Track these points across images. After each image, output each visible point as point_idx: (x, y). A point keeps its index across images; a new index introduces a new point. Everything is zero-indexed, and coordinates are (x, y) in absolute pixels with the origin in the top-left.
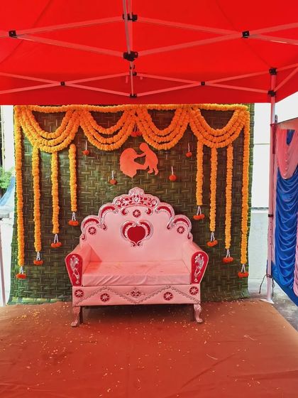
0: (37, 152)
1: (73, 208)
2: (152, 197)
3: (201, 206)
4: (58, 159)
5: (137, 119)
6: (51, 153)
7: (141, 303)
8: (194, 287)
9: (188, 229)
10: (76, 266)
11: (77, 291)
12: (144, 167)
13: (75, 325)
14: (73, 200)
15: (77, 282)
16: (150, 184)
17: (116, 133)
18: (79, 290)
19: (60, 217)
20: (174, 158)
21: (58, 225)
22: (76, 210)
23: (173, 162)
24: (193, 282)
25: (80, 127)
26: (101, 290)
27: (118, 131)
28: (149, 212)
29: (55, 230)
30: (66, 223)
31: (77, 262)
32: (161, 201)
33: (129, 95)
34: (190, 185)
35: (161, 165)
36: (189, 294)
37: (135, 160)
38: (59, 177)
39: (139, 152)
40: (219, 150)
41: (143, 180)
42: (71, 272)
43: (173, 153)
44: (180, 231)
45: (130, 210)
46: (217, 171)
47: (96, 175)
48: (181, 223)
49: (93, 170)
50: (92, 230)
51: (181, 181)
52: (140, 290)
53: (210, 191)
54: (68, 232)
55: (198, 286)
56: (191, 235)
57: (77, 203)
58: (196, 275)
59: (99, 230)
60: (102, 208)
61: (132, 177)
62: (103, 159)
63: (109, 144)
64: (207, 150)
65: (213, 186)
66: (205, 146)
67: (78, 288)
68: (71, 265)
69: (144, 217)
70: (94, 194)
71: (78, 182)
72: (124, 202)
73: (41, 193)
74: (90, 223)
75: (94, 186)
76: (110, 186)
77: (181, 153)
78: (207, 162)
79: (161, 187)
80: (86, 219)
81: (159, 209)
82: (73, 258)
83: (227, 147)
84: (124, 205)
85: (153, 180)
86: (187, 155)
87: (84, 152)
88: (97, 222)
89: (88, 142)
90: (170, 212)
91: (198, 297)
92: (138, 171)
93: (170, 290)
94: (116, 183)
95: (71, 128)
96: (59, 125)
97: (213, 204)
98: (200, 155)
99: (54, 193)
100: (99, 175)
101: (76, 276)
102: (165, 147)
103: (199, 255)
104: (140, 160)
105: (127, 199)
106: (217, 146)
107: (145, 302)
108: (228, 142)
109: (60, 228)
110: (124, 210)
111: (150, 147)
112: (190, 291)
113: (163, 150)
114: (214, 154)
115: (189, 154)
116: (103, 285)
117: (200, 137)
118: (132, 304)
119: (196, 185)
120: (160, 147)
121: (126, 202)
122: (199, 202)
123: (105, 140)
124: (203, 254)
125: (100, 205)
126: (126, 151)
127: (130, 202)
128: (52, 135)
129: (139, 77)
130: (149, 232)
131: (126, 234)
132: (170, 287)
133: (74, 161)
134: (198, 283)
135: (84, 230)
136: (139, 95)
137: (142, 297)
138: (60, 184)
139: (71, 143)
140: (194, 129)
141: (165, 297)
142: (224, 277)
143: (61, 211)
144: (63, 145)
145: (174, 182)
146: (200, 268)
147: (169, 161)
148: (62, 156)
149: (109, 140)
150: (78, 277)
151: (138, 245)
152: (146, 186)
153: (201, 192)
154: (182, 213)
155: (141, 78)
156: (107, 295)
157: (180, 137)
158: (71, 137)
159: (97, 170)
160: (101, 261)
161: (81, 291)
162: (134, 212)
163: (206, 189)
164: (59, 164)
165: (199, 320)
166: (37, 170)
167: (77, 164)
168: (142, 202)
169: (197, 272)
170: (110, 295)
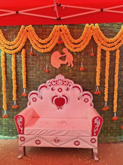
0: (4, 54)
1: (24, 86)
2: (69, 81)
3: (99, 86)
4: (16, 58)
5: (61, 33)
6: (11, 55)
7: (60, 147)
8: (93, 139)
9: (91, 100)
10: (21, 122)
11: (21, 138)
12: (65, 62)
13: (20, 158)
14: (24, 81)
15: (21, 132)
16: (68, 73)
17: (49, 42)
18: (22, 137)
19: (17, 91)
20: (83, 57)
21: (16, 96)
22: (26, 87)
23: (83, 59)
24: (93, 135)
25: (28, 38)
26: (35, 137)
27: (50, 41)
28: (68, 89)
29: (14, 99)
30: (21, 95)
31: (21, 120)
32: (75, 83)
33: (56, 18)
34: (92, 74)
35: (75, 61)
36: (90, 142)
37: (60, 58)
38: (16, 68)
39: (62, 53)
40: (111, 52)
41: (64, 70)
42: (18, 126)
43: (83, 54)
44: (86, 101)
45: (56, 88)
46: (110, 65)
47: (37, 66)
48: (86, 96)
49: (35, 64)
50: (34, 99)
51: (87, 71)
52: (59, 139)
53: (105, 77)
54: (22, 100)
55: (96, 138)
56: (92, 104)
57: (26, 83)
58: (95, 131)
59: (38, 99)
60: (40, 87)
61: (58, 68)
62: (41, 58)
63: (45, 49)
64: (103, 52)
65: (107, 74)
66: (102, 50)
67: (22, 135)
68: (18, 122)
69: (64, 92)
70: (36, 78)
71: (27, 71)
72: (53, 83)
73: (6, 77)
74: (33, 95)
75: (36, 73)
76: (45, 74)
77: (87, 54)
78: (103, 59)
79: (75, 75)
80: (31, 92)
81: (73, 87)
82: (19, 118)
83: (116, 50)
84: (52, 85)
85: (70, 71)
86: (91, 55)
87: (30, 54)
88: (37, 95)
89: (32, 47)
90: (80, 89)
91: (96, 144)
92: (62, 65)
93: (78, 140)
94: (49, 72)
95: (22, 39)
96: (16, 37)
97: (107, 85)
98: (99, 55)
99: (13, 77)
100: (39, 67)
101: (21, 128)
102: (78, 50)
103: (97, 118)
104: (63, 58)
105: (54, 82)
106: (110, 49)
107: (62, 146)
108: (117, 47)
109: (17, 97)
110: (53, 88)
111: (69, 50)
112: (91, 141)
113: (76, 52)
114: (108, 54)
115: (92, 54)
116: (37, 135)
117: (99, 44)
118: (55, 147)
119: (96, 73)
120: (74, 51)
121: (54, 83)
122: (98, 84)
123: (41, 46)
124: (100, 118)
125: (39, 85)
126: (54, 53)
127: (56, 83)
128: (12, 43)
129: (62, 7)
130: (67, 101)
131: (54, 102)
132: (78, 138)
133: (25, 59)
134: (96, 136)
135: (30, 99)
136: (62, 18)
137: (60, 143)
138: (17, 72)
139: (23, 48)
140: (96, 39)
141: (75, 144)
142: (112, 128)
143: (17, 88)
144: (18, 49)
145: (83, 71)
146: (98, 126)
147: (80, 59)
148: (18, 56)
149: (44, 46)
150: (22, 129)
151: (61, 109)
152: (66, 74)
153: (99, 77)
154: (87, 90)
155: (64, 8)
156: (39, 141)
157: (86, 44)
158: (22, 45)
159: (38, 64)
160: (39, 117)
161: (24, 138)
162: (58, 89)
163: (102, 76)
164: (16, 61)
165: (96, 159)
166: (4, 64)
167: (26, 60)
168: (63, 83)
169: (96, 129)
170: (41, 141)
